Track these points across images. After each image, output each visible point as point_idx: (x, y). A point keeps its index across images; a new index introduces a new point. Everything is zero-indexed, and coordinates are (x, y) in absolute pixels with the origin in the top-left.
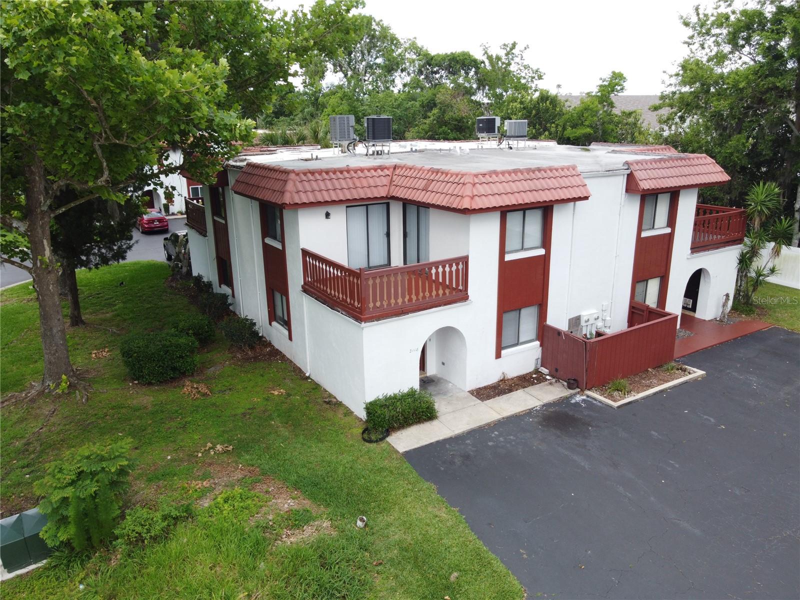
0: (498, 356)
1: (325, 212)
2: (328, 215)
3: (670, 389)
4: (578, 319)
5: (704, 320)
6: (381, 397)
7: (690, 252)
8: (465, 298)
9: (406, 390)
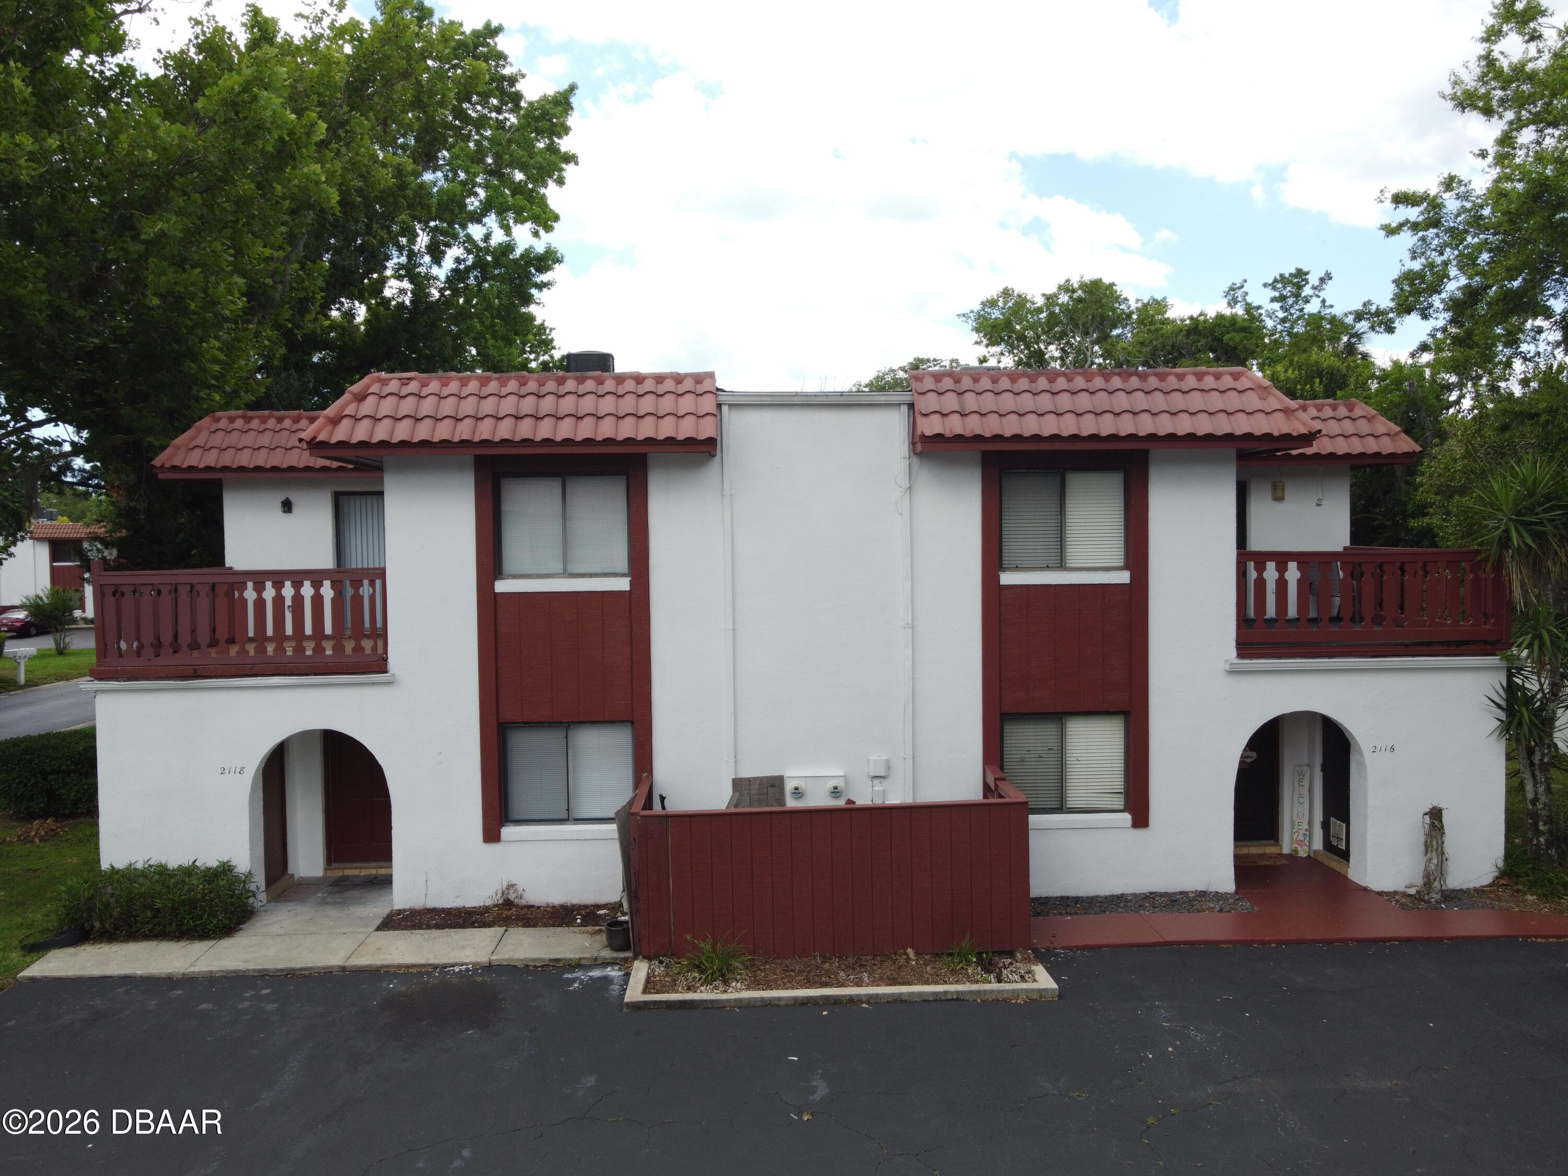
0: (491, 835)
1: (283, 498)
2: (287, 506)
3: (868, 1002)
4: (777, 783)
5: (1365, 889)
6: (139, 866)
7: (1234, 653)
8: (378, 665)
9: (213, 863)
